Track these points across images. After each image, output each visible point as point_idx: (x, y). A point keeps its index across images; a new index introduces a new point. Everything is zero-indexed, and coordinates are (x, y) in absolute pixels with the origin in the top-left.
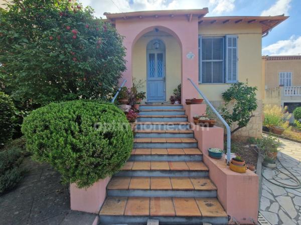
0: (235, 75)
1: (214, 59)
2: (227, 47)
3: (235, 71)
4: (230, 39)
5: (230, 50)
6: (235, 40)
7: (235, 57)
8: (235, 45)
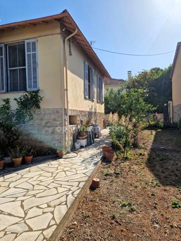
0: (35, 82)
1: (19, 66)
2: (26, 53)
3: (35, 78)
4: (28, 44)
5: (29, 55)
6: (34, 44)
7: (35, 62)
8: (34, 49)
